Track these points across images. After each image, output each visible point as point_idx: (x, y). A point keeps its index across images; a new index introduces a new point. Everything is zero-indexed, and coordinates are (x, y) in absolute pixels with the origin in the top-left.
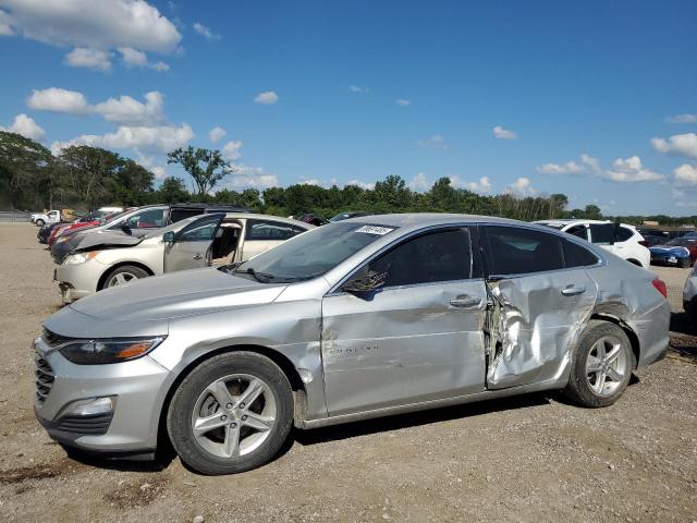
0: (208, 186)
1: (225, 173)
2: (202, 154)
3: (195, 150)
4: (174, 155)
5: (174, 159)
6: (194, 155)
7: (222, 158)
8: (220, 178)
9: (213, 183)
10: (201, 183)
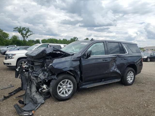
0: (26, 38)
1: (31, 34)
2: (24, 29)
3: (22, 28)
4: (15, 28)
5: (16, 30)
6: (21, 29)
7: (29, 30)
8: (29, 35)
9: (27, 37)
10: (24, 37)
